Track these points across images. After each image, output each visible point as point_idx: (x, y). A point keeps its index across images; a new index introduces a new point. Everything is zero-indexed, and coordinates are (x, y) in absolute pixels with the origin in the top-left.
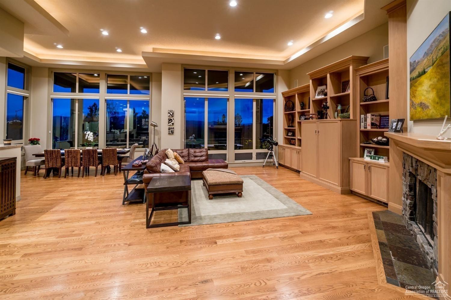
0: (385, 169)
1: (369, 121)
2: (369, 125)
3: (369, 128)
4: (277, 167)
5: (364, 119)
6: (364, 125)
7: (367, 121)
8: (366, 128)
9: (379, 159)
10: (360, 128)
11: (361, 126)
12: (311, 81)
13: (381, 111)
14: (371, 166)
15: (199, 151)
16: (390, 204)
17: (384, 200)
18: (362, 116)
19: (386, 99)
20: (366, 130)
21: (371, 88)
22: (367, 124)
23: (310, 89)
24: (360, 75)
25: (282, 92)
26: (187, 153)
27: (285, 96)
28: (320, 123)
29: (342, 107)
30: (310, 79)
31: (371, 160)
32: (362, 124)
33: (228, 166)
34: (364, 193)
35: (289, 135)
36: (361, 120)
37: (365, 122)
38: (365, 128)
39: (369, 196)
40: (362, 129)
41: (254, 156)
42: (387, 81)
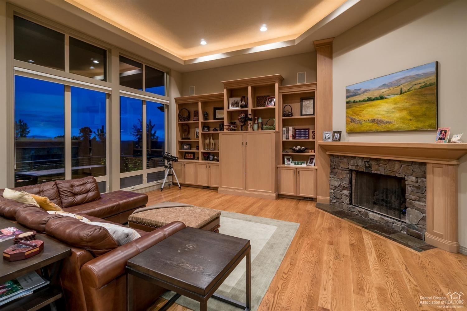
0: (313, 171)
1: (291, 133)
2: (291, 137)
3: (291, 139)
4: (180, 187)
5: (285, 131)
6: (286, 137)
7: (288, 133)
8: (288, 139)
9: (302, 164)
10: (282, 139)
11: (283, 137)
12: (225, 91)
13: (296, 125)
14: (300, 170)
15: (81, 183)
16: (319, 198)
17: (312, 196)
18: (284, 129)
19: (300, 116)
20: (288, 140)
21: (289, 105)
22: (289, 136)
23: (224, 98)
24: (282, 93)
25: (175, 97)
26: (55, 190)
27: (179, 103)
28: (248, 134)
29: (262, 120)
30: (225, 88)
31: (295, 165)
32: (284, 136)
33: (149, 198)
34: (293, 194)
35: (185, 148)
36: (283, 133)
37: (287, 134)
38: (286, 139)
39: (298, 195)
40: (284, 140)
41: (145, 178)
42: (301, 101)
